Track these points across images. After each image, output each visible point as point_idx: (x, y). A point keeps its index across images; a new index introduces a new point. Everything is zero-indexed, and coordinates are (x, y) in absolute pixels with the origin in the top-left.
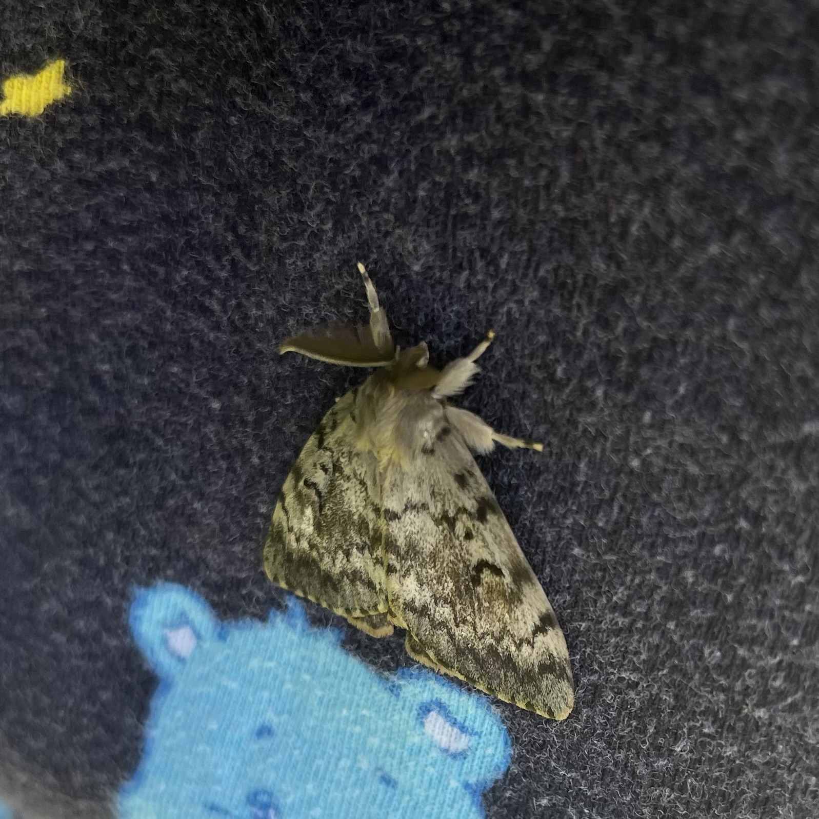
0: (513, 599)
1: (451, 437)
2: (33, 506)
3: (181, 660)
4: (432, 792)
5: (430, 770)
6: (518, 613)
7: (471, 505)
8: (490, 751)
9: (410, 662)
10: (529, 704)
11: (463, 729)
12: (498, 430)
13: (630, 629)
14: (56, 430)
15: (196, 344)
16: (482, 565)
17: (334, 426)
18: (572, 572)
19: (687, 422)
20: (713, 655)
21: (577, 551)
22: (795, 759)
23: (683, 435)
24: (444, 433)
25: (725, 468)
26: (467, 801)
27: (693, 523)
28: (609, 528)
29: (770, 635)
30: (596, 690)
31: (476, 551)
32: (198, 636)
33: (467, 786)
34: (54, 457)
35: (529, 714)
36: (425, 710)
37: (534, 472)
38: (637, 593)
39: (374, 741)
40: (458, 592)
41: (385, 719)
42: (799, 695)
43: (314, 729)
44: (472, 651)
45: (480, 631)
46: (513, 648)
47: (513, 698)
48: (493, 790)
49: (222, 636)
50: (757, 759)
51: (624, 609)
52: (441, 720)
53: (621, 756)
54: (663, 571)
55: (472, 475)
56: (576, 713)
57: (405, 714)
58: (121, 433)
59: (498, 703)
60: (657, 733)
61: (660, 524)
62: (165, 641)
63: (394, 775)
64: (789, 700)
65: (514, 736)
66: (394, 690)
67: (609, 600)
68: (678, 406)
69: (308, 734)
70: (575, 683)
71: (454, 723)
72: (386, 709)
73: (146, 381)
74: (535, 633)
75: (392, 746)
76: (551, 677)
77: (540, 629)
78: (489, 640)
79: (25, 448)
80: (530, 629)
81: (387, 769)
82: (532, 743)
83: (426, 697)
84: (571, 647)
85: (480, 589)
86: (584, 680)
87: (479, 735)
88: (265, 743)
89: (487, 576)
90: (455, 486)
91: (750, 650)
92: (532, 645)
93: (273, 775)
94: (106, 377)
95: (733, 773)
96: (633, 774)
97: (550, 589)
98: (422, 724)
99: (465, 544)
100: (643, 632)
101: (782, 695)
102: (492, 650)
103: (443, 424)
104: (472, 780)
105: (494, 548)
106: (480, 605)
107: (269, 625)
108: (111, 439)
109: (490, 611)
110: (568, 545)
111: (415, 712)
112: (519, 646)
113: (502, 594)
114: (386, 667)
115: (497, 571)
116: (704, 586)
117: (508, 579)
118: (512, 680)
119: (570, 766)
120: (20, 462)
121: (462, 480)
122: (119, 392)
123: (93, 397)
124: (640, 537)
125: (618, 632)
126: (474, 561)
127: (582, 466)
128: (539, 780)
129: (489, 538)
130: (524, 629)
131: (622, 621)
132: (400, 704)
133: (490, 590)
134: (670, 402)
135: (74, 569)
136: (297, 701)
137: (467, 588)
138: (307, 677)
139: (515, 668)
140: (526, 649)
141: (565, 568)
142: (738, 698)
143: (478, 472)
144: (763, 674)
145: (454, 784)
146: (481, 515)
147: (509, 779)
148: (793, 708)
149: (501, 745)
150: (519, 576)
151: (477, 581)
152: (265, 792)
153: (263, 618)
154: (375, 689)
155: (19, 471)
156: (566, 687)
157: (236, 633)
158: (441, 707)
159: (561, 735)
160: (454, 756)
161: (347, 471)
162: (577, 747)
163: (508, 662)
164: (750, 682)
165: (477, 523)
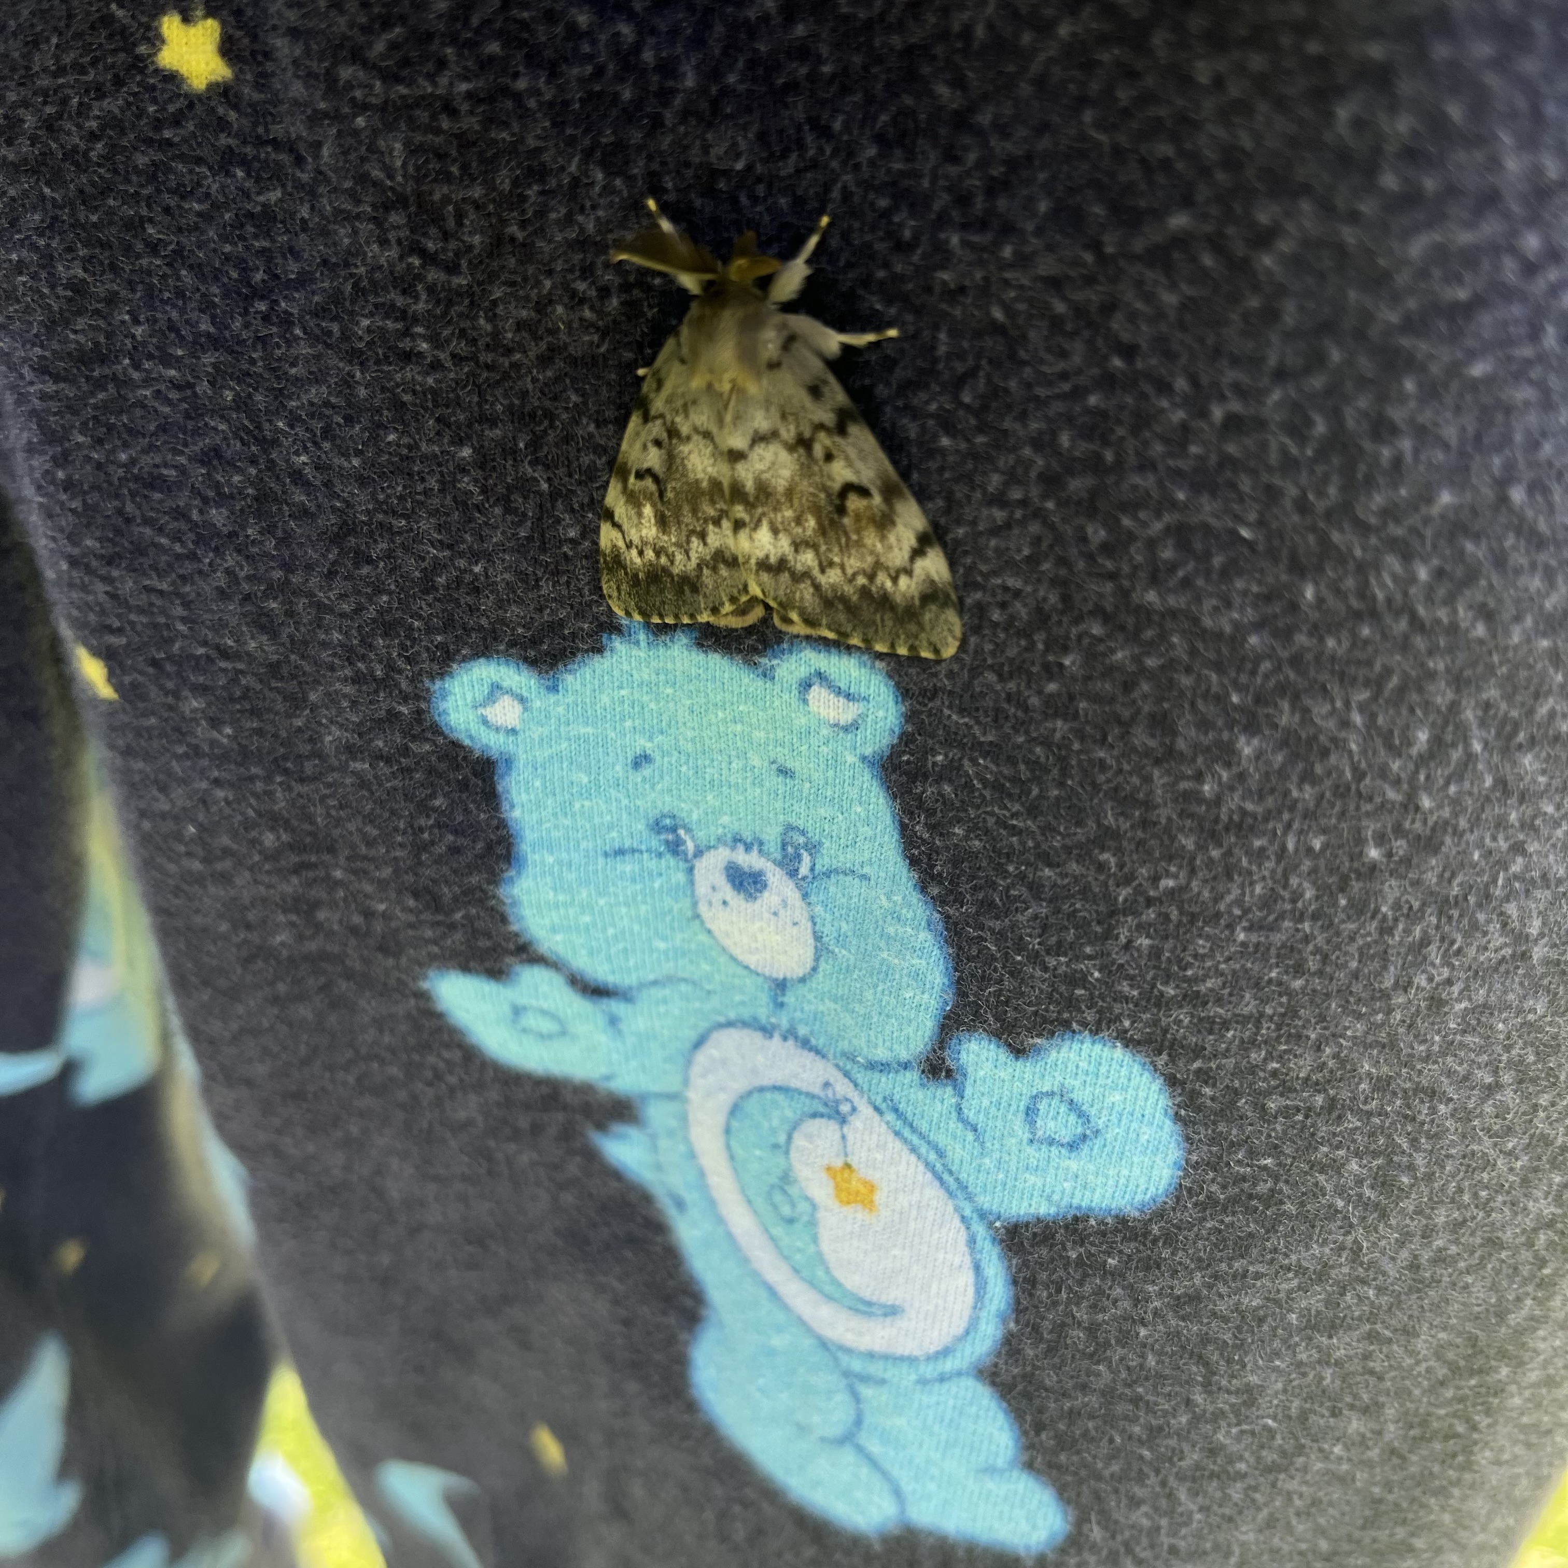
0: (884, 522)
1: (796, 346)
2: (274, 635)
3: (513, 731)
4: (831, 773)
5: (824, 749)
6: (892, 538)
7: (827, 417)
8: (881, 714)
9: (779, 637)
10: (912, 648)
11: (849, 696)
12: (842, 329)
13: (1008, 525)
14: (270, 545)
15: (407, 398)
16: (849, 488)
17: (660, 384)
18: (941, 469)
19: (1050, 248)
20: (1097, 534)
21: (945, 441)
22: (1193, 652)
23: (1047, 266)
24: (790, 341)
25: (1091, 297)
26: (867, 776)
27: (1064, 376)
28: (977, 405)
29: (1155, 494)
30: (981, 610)
31: (840, 472)
32: (522, 700)
33: (863, 759)
34: (277, 574)
35: (914, 659)
36: (806, 685)
37: (889, 364)
38: (1012, 478)
39: (759, 735)
40: (822, 530)
41: (765, 710)
42: (1191, 566)
43: (693, 740)
44: (844, 599)
45: (850, 572)
46: (889, 584)
47: (893, 646)
48: (890, 757)
49: (554, 689)
50: (1151, 662)
51: (999, 500)
52: (824, 692)
53: (1012, 686)
54: (1038, 444)
55: (825, 382)
56: (964, 642)
57: (786, 697)
58: (347, 529)
59: (880, 656)
60: (1047, 649)
61: (1029, 386)
62: (485, 722)
63: (789, 764)
64: (1181, 573)
65: (904, 692)
66: (768, 675)
67: (985, 492)
68: (1040, 231)
69: (690, 747)
70: (961, 608)
71: (839, 692)
72: (763, 699)
73: (356, 462)
74: (912, 559)
75: (780, 734)
76: (934, 608)
77: (917, 553)
78: (861, 580)
79: (246, 571)
80: (906, 554)
81: (781, 760)
82: (923, 692)
83: (803, 672)
84: (952, 564)
85: (846, 521)
86: (969, 601)
87: (866, 699)
88: (647, 771)
89: (854, 503)
90: (807, 400)
91: (1136, 518)
92: (909, 572)
93: (667, 798)
94: (307, 470)
95: (1128, 686)
96: (1026, 710)
97: (922, 496)
98: (805, 701)
99: (826, 468)
100: (1023, 523)
101: (1172, 568)
102: (864, 592)
103: (785, 333)
104: (868, 751)
105: (859, 465)
106: (848, 539)
107: (607, 654)
108: (337, 539)
109: (859, 544)
110: (935, 437)
111: (795, 692)
112: (895, 580)
113: (872, 520)
114: (755, 650)
115: (863, 492)
116: (1083, 448)
117: (877, 499)
118: (889, 623)
119: (962, 711)
120: (246, 587)
121: (815, 391)
122: (328, 484)
123: (299, 497)
124: (1009, 407)
125: (995, 531)
126: (837, 486)
127: (942, 336)
128: (932, 736)
129: (852, 453)
130: (898, 556)
131: (999, 515)
132: (777, 688)
133: (858, 517)
134: (1030, 227)
135: (348, 689)
136: (665, 718)
137: (832, 522)
138: (669, 691)
139: (893, 608)
140: (903, 581)
141: (933, 465)
142: (1126, 583)
143: (832, 379)
144: (1152, 544)
145: (851, 759)
146: (841, 429)
147: (906, 739)
148: (1186, 583)
149: (891, 704)
150: (890, 493)
151: (841, 510)
152: (664, 816)
153: (599, 650)
154: (746, 680)
155: (247, 598)
156: (951, 616)
157: (569, 678)
158: (820, 675)
159: (951, 675)
160: (846, 729)
161: (685, 430)
162: (968, 686)
163: (884, 602)
164: (1139, 558)
165: (838, 439)
